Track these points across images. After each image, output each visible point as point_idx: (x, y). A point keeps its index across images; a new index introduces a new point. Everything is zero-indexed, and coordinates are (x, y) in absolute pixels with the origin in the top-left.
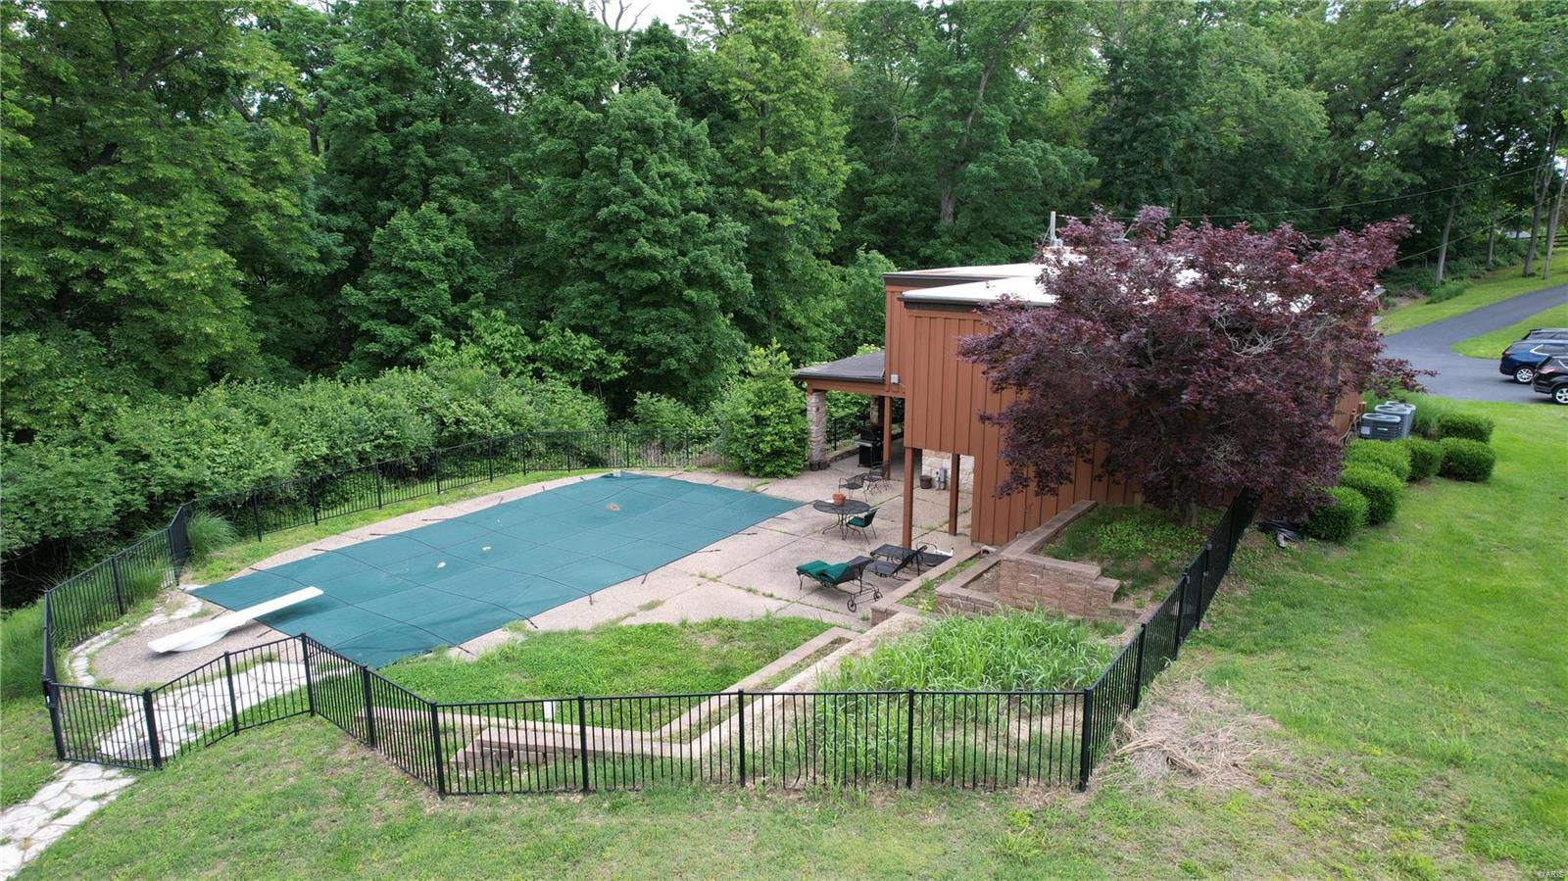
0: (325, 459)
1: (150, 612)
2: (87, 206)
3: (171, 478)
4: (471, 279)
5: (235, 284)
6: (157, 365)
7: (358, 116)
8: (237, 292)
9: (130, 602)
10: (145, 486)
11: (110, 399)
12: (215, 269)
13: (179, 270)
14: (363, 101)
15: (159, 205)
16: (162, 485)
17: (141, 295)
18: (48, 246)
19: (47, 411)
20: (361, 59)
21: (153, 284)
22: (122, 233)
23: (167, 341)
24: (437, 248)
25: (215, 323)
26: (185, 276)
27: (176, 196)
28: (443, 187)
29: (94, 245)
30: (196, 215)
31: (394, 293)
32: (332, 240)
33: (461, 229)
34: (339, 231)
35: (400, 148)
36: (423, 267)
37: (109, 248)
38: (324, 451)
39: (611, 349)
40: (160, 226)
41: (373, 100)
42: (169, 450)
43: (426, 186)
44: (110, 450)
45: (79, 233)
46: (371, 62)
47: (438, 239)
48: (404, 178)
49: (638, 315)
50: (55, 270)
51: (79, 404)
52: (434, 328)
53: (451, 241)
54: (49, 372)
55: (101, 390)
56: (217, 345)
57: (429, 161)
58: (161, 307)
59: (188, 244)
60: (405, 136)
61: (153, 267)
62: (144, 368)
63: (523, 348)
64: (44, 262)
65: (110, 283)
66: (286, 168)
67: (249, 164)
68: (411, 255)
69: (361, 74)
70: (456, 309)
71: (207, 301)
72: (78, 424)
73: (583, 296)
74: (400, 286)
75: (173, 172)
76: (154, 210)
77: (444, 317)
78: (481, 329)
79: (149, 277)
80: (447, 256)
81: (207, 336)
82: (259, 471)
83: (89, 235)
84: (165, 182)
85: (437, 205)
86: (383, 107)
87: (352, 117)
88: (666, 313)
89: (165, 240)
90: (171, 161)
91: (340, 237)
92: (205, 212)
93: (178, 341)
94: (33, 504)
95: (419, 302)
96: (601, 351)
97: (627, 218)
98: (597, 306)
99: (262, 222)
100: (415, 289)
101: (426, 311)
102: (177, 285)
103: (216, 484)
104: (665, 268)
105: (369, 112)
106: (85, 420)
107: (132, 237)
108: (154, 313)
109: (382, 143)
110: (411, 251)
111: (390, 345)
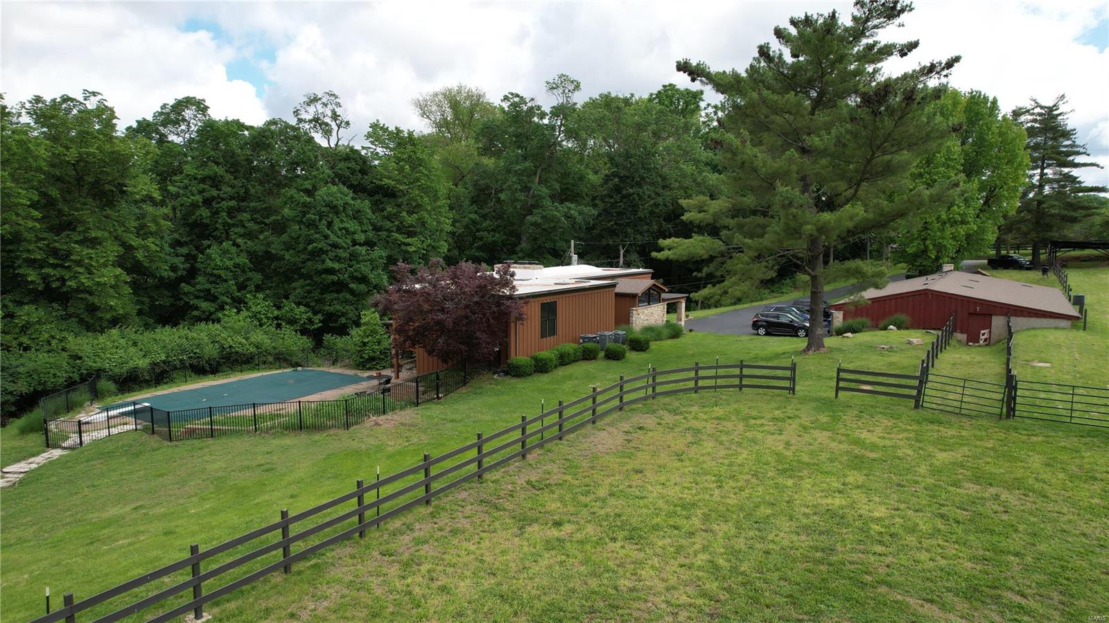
0: (164, 362)
1: (79, 413)
2: (60, 249)
3: (91, 367)
4: (249, 279)
5: (126, 283)
6: (87, 319)
7: (193, 200)
8: (126, 287)
9: (72, 409)
10: (79, 370)
11: (65, 334)
12: (116, 276)
13: (99, 277)
14: (195, 192)
15: (93, 248)
16: (87, 370)
17: (82, 288)
18: (42, 267)
19: (37, 339)
20: (196, 171)
21: (87, 283)
22: (75, 261)
23: (93, 309)
24: (229, 263)
25: (115, 301)
26: (102, 280)
27: (100, 244)
28: (236, 234)
29: (62, 266)
30: (109, 252)
31: (208, 286)
32: (178, 261)
33: (244, 255)
34: (182, 256)
35: (216, 213)
36: (222, 273)
37: (69, 267)
38: (164, 358)
39: (315, 313)
40: (92, 258)
41: (201, 192)
42: (91, 355)
43: (227, 234)
44: (65, 354)
45: (56, 262)
46: (202, 173)
47: (231, 259)
48: (216, 229)
49: (328, 297)
50: (45, 278)
51: (51, 336)
52: (227, 304)
53: (237, 260)
54: (39, 322)
55: (61, 330)
56: (116, 310)
57: (229, 221)
58: (91, 293)
59: (105, 265)
60: (217, 208)
61: (88, 276)
62: (81, 321)
63: (272, 313)
64: (39, 274)
65: (69, 283)
66: (153, 228)
67: (135, 228)
68: (217, 267)
69: (195, 179)
70: (239, 294)
71: (112, 291)
72: (50, 344)
73: (303, 287)
74: (211, 283)
75: (99, 234)
76: (90, 251)
77: (233, 298)
78: (251, 303)
79: (86, 280)
80: (235, 267)
81: (111, 306)
82: (131, 364)
83: (60, 262)
84: (96, 238)
85: (231, 242)
86: (206, 195)
87: (190, 200)
88: (341, 296)
89: (94, 264)
90: (98, 228)
91: (182, 259)
92: (112, 250)
93: (98, 308)
94: (31, 375)
95: (219, 290)
96: (310, 314)
97: (321, 249)
98: (309, 292)
99: (140, 255)
100: (218, 284)
101: (223, 295)
102: (99, 284)
103: (111, 370)
104: (341, 273)
105: (199, 198)
106: (54, 342)
107: (79, 263)
108: (87, 296)
109: (204, 212)
110: (216, 265)
111: (204, 312)
